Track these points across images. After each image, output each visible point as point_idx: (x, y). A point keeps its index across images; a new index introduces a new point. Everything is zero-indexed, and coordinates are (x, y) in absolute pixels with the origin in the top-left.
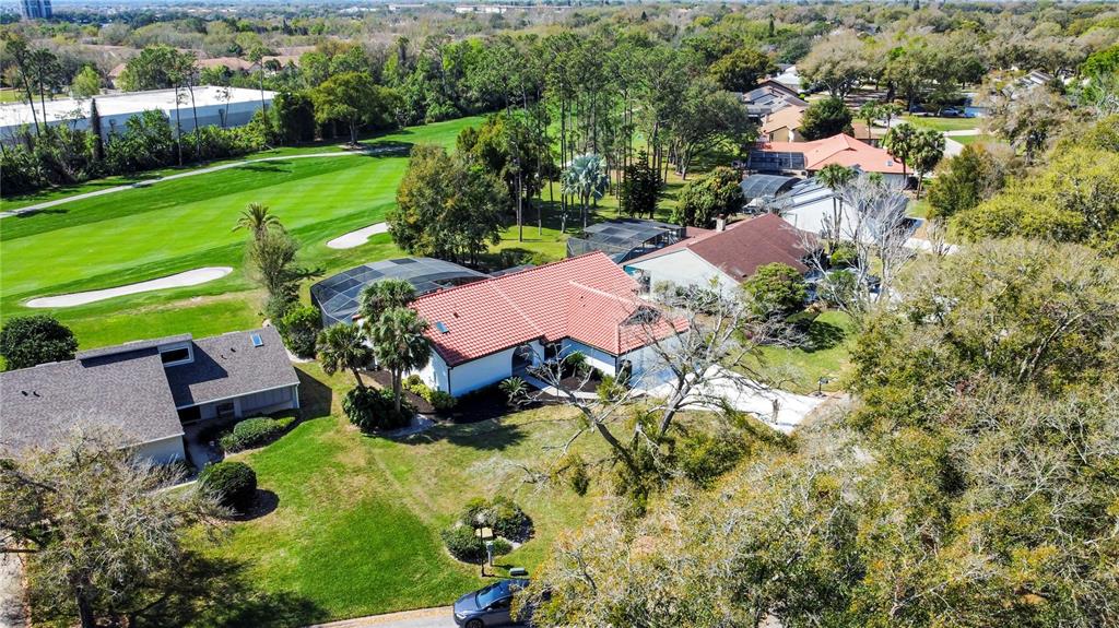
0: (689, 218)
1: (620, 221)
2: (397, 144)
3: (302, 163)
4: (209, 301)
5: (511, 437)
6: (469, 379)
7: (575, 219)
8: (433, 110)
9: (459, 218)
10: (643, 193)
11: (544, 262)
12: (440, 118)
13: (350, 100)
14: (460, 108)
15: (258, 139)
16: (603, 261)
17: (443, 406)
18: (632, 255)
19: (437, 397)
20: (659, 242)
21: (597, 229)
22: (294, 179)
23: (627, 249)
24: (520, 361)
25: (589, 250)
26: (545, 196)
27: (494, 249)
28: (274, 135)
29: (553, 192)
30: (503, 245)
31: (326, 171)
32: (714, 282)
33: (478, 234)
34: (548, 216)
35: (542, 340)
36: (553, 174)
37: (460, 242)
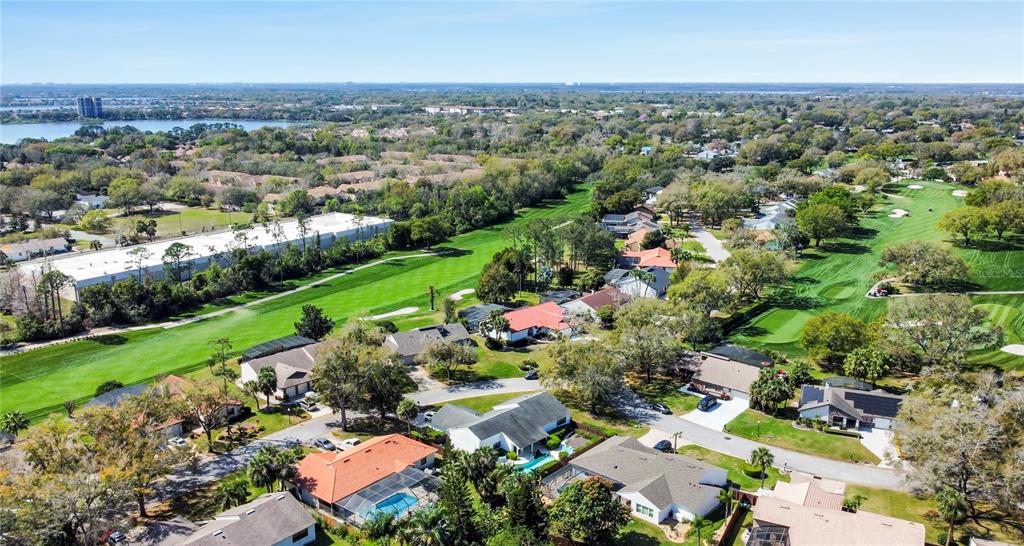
0: (584, 288)
1: (558, 290)
2: (449, 249)
3: (412, 260)
4: (420, 318)
5: (528, 351)
6: (517, 337)
7: (540, 288)
8: (459, 228)
9: (502, 290)
10: (567, 277)
11: (532, 305)
12: (464, 231)
13: (429, 230)
14: (472, 225)
15: (381, 247)
16: (553, 304)
17: (509, 344)
18: (563, 303)
19: (508, 342)
20: (573, 297)
21: (549, 293)
22: (411, 269)
23: (561, 300)
24: (530, 334)
25: (547, 301)
26: (529, 278)
27: (513, 301)
28: (389, 245)
29: (531, 277)
30: (517, 299)
31: (423, 265)
32: (589, 311)
33: (508, 296)
34: (530, 287)
35: (536, 327)
36: (532, 270)
37: (502, 297)
